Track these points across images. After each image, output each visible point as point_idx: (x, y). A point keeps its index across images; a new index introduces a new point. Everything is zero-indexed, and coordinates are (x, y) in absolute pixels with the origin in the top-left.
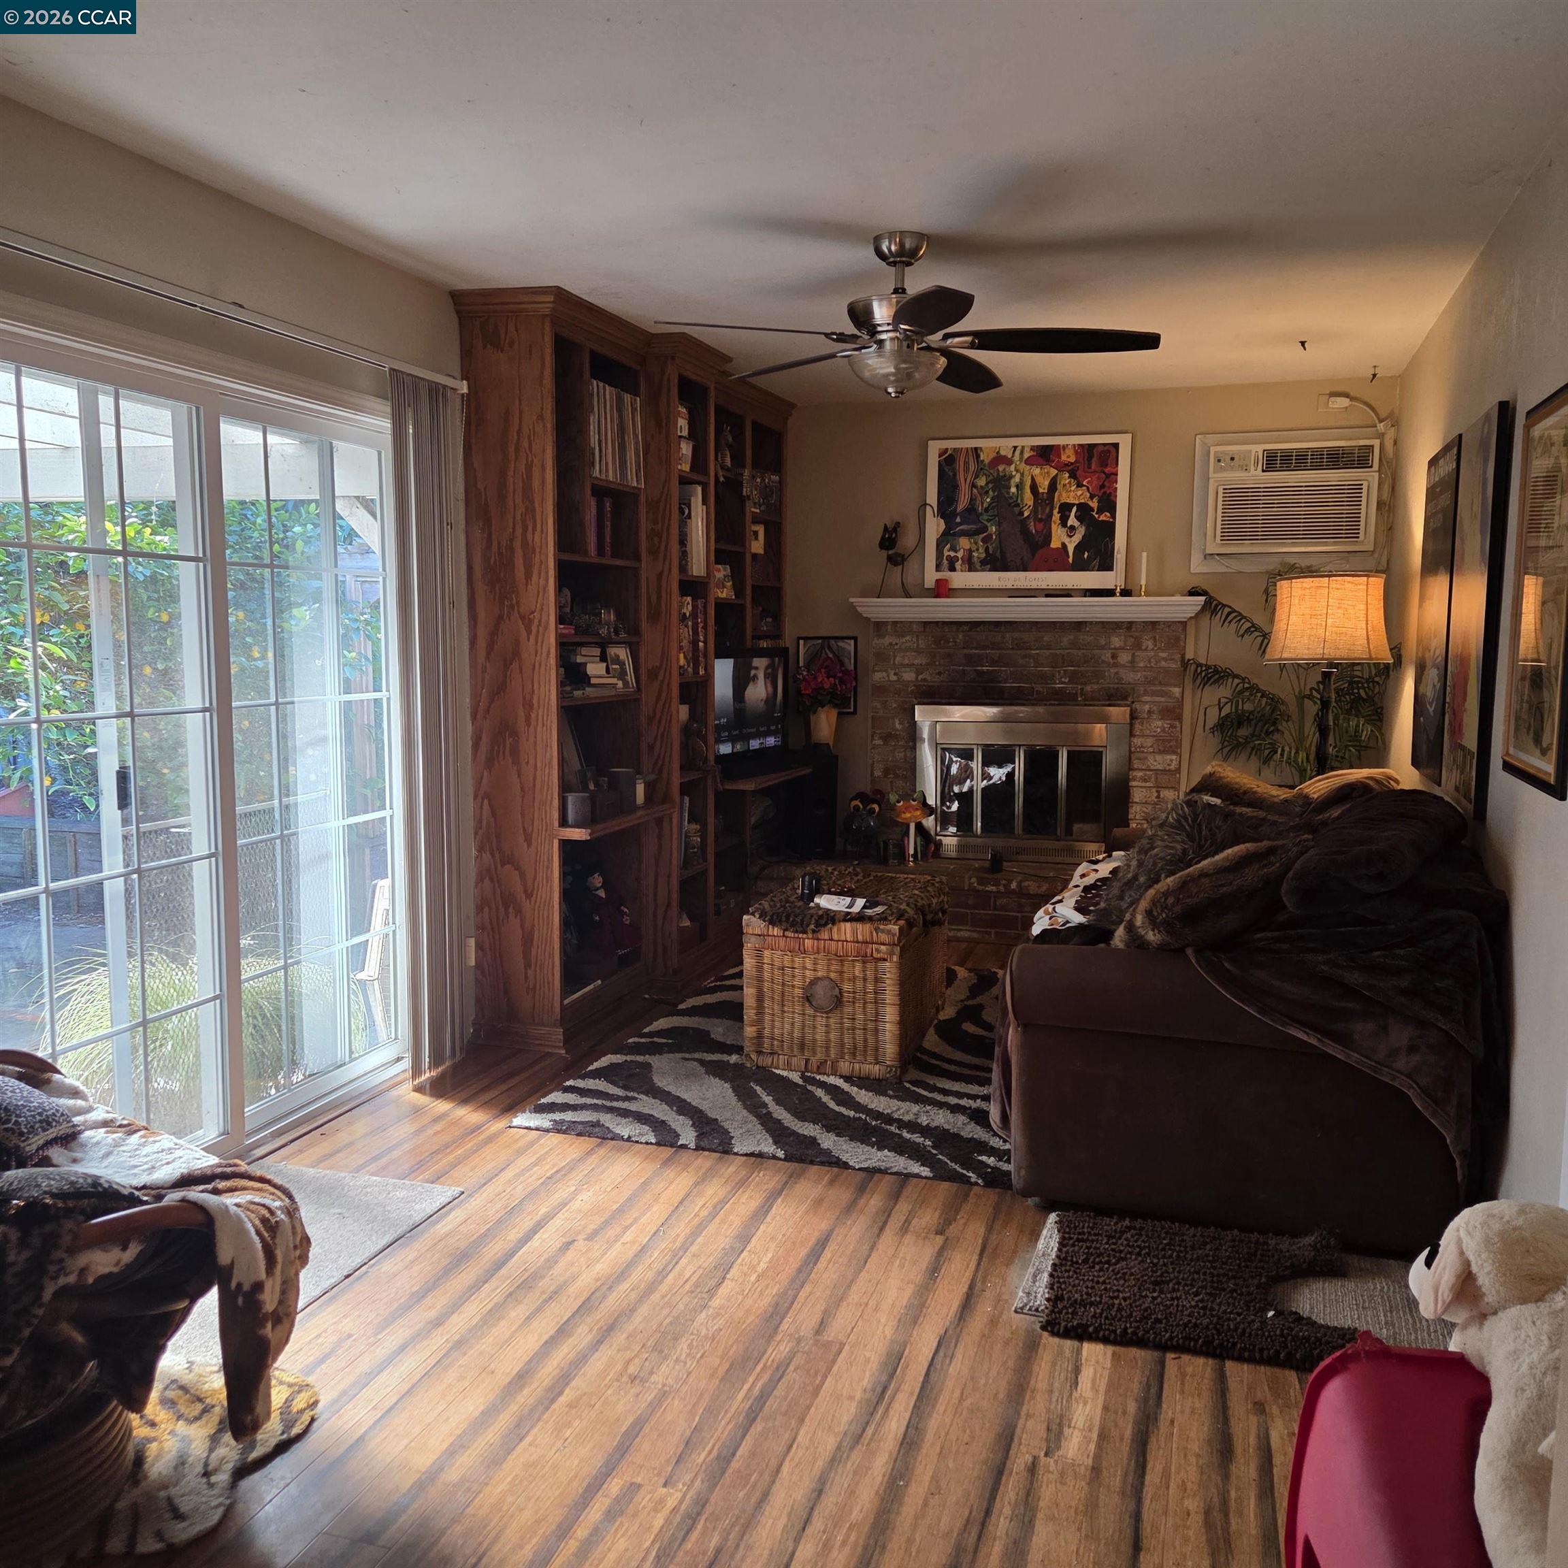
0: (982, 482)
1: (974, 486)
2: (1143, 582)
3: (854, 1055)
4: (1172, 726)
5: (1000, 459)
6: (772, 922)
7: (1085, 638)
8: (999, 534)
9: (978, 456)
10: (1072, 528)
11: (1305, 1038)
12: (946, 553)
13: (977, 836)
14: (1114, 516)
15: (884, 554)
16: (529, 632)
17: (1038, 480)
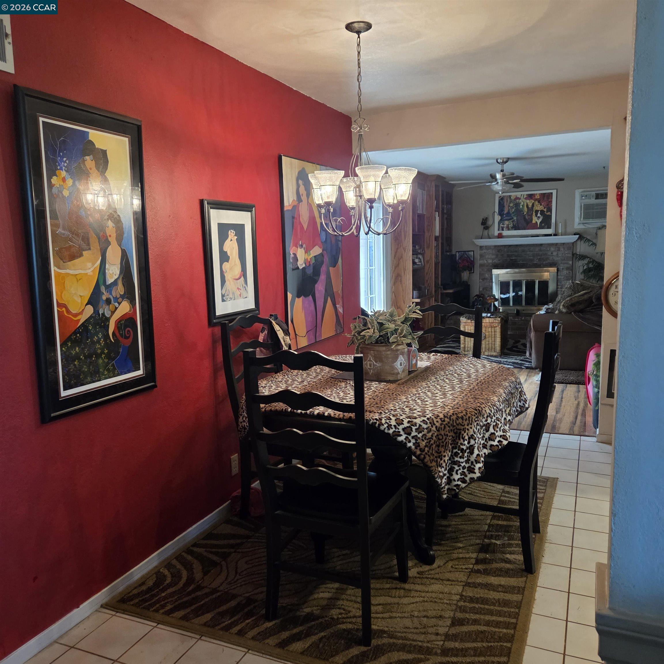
0: (512, 205)
1: (509, 206)
2: (560, 232)
3: (489, 350)
4: (569, 272)
5: (517, 198)
6: (468, 319)
7: (542, 248)
8: (517, 220)
9: (510, 198)
10: (539, 217)
11: (597, 328)
12: (501, 226)
13: (511, 307)
14: (551, 213)
15: (483, 226)
16: (405, 251)
17: (529, 204)
